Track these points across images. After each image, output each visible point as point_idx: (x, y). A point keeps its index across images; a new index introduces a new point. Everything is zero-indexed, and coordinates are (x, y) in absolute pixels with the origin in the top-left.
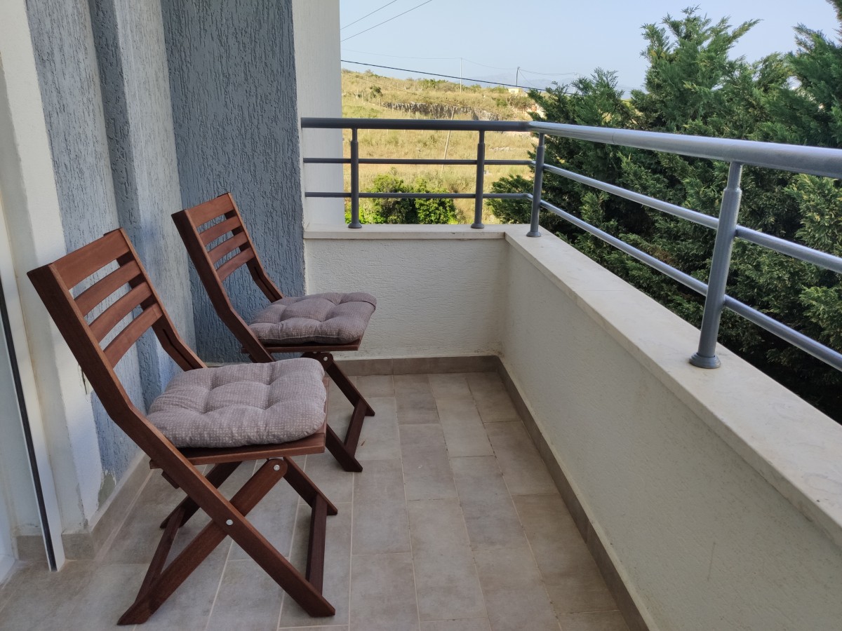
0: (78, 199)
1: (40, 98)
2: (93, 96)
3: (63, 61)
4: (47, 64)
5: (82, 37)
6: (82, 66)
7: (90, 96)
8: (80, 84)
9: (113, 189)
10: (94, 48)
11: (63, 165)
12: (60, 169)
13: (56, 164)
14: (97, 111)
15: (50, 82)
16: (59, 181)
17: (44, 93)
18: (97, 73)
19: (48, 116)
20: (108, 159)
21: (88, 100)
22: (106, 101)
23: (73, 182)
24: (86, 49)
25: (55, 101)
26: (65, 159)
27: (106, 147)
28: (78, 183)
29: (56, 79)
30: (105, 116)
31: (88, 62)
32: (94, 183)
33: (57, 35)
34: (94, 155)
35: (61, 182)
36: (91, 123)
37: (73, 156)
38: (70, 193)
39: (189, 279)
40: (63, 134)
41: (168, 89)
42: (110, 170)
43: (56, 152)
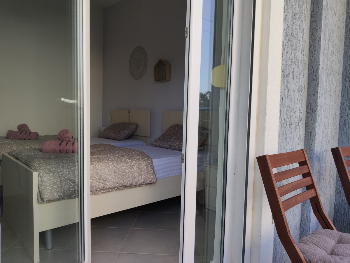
0: (287, 135)
1: (280, 91)
2: (303, 93)
3: (293, 78)
4: (286, 78)
5: (303, 69)
6: (301, 80)
7: (302, 93)
8: (298, 87)
9: (304, 135)
10: (308, 74)
11: (284, 120)
12: (282, 121)
13: (281, 118)
14: (303, 100)
15: (286, 85)
16: (281, 126)
17: (282, 89)
18: (307, 84)
19: (282, 98)
20: (305, 121)
21: (301, 95)
22: (309, 96)
23: (286, 128)
24: (304, 74)
25: (286, 93)
26: (285, 118)
27: (305, 116)
28: (289, 129)
29: (288, 84)
30: (307, 103)
31: (304, 79)
32: (296, 130)
33: (293, 67)
34: (298, 118)
35: (281, 127)
36: (300, 105)
37: (289, 117)
38: (284, 132)
39: (335, 186)
40: (287, 107)
41: (340, 95)
42: (305, 126)
43: (282, 114)
